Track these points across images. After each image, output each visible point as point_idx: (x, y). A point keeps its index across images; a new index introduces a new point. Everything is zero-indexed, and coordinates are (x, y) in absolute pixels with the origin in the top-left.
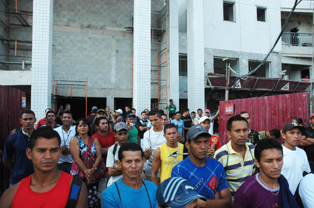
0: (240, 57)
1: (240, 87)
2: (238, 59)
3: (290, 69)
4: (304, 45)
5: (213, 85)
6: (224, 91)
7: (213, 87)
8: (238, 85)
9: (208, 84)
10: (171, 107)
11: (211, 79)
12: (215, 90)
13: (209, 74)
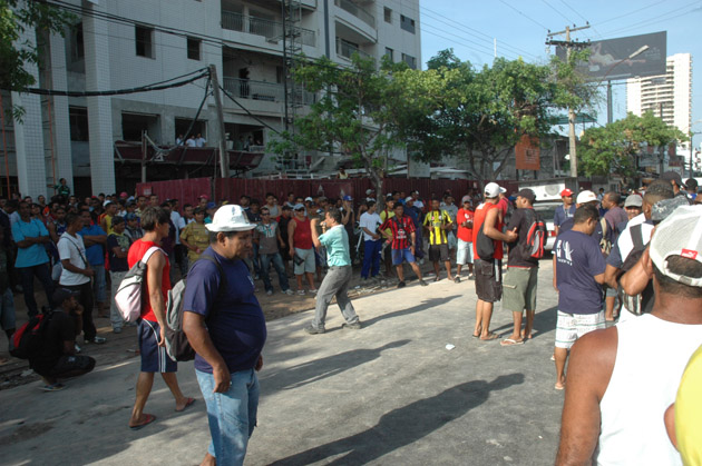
0: (162, 113)
1: (162, 160)
2: (158, 115)
3: (234, 131)
4: (256, 97)
5: (123, 157)
6: (139, 165)
7: (123, 160)
8: (160, 157)
9: (116, 156)
10: (63, 188)
11: (120, 150)
12: (127, 164)
13: (117, 142)
